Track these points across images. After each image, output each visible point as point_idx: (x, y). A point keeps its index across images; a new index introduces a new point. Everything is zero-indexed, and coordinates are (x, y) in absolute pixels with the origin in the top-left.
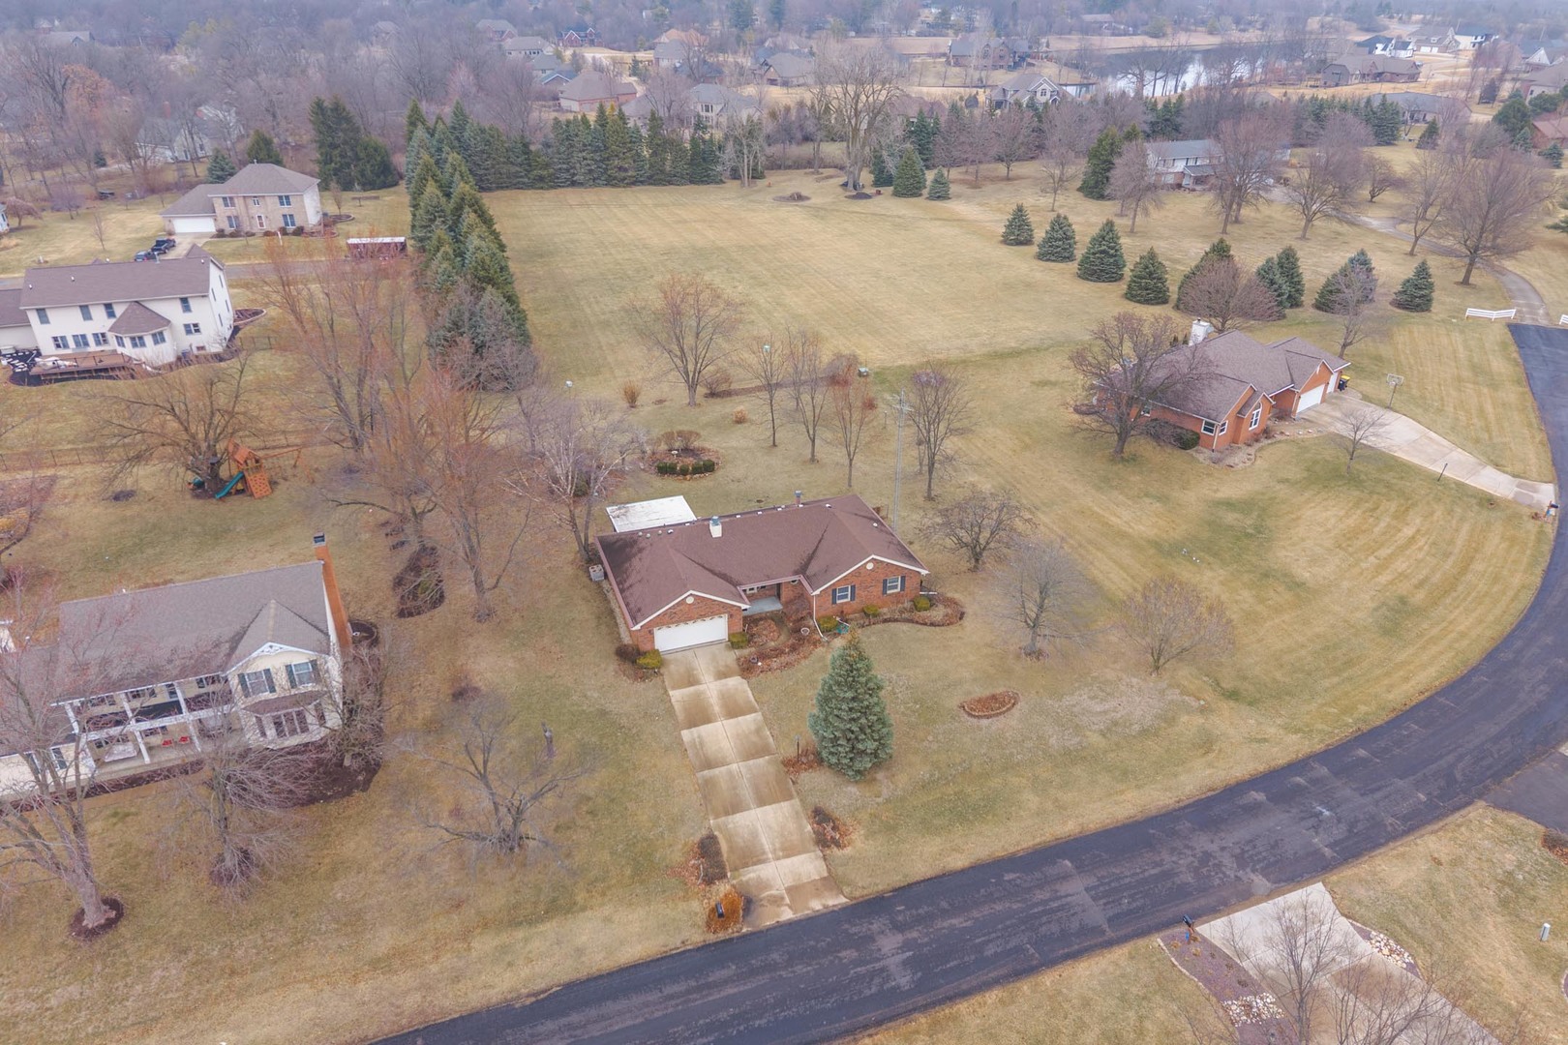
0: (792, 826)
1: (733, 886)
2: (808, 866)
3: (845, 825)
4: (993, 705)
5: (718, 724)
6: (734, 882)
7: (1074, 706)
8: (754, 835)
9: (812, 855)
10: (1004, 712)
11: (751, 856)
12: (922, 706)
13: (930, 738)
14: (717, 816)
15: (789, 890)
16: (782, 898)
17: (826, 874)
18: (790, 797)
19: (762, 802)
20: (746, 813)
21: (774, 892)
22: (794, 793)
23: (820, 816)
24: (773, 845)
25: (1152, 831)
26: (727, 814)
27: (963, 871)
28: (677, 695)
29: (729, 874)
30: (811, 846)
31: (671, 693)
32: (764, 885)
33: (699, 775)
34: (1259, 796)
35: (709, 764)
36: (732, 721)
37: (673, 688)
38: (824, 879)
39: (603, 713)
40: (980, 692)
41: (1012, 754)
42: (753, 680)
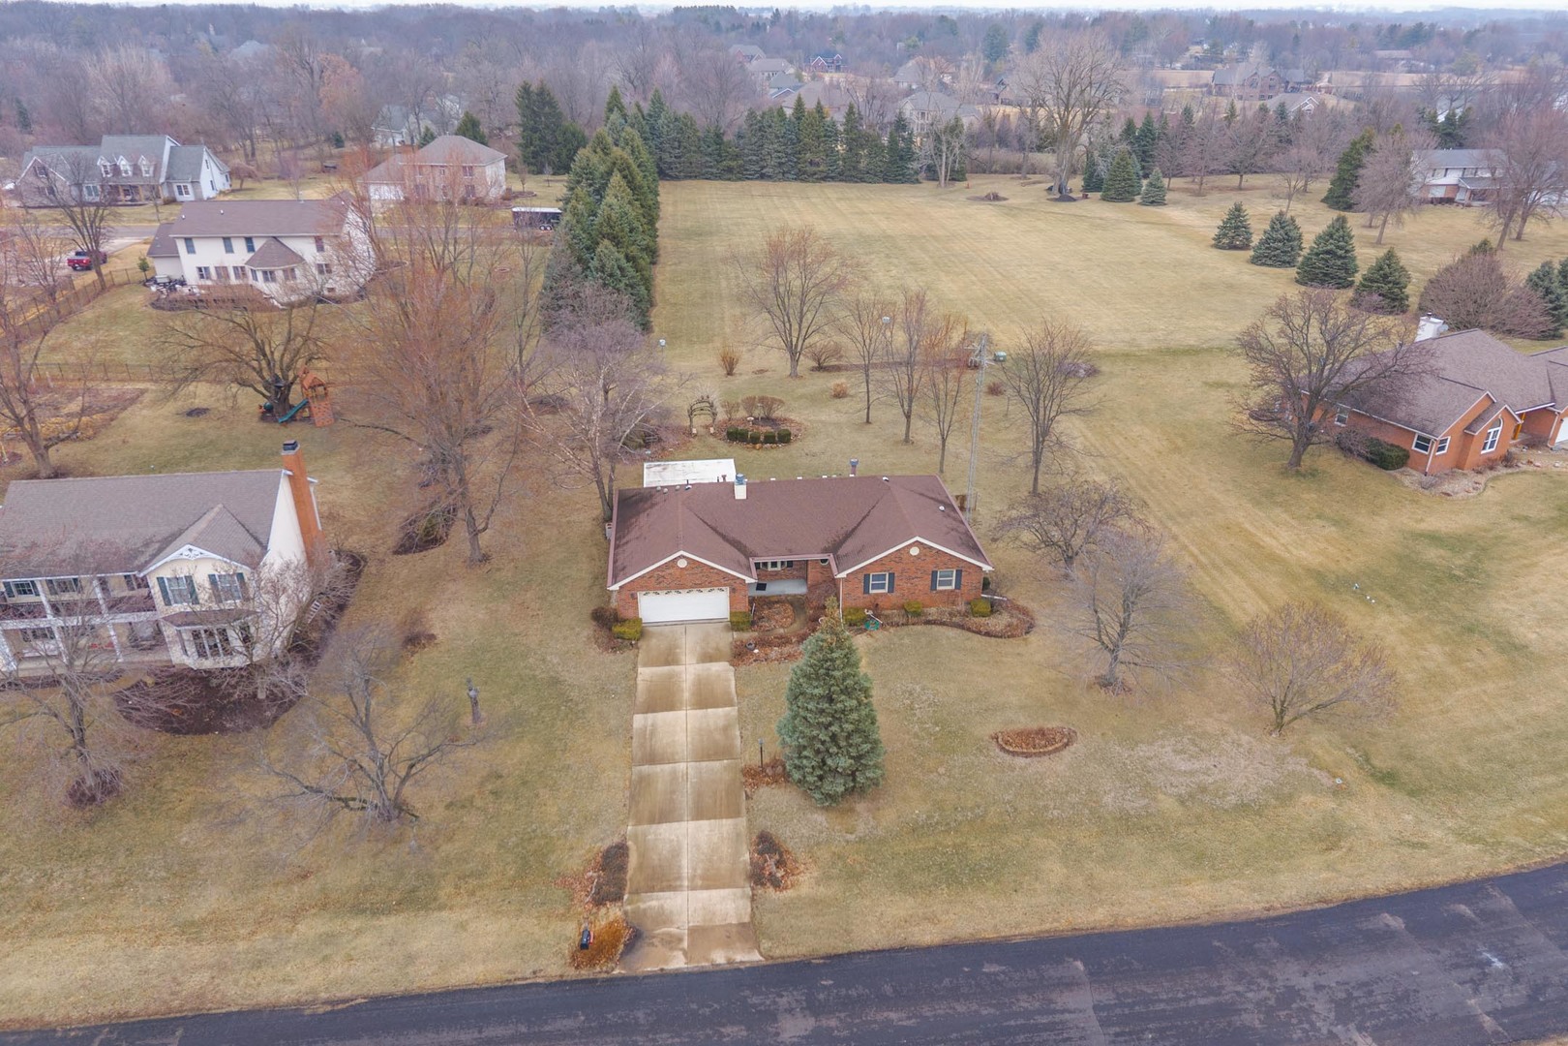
0: (726, 850)
1: (626, 913)
2: (729, 904)
3: (796, 861)
4: (1037, 742)
5: (681, 713)
6: (629, 908)
7: (1150, 758)
8: (676, 853)
9: (738, 891)
10: (1050, 753)
11: (662, 879)
12: (943, 729)
13: (942, 770)
14: (639, 822)
15: (694, 931)
16: (680, 940)
17: (747, 919)
18: (737, 814)
19: (699, 814)
20: (675, 825)
21: (673, 930)
22: (744, 811)
23: (766, 843)
24: (695, 870)
25: (1218, 944)
26: (652, 821)
27: (928, 950)
28: (645, 673)
29: (626, 897)
30: (741, 879)
31: (640, 670)
32: (662, 917)
33: (636, 769)
34: (1396, 923)
35: (652, 759)
36: (700, 712)
37: (645, 665)
38: (743, 925)
39: (555, 682)
40: (1024, 722)
41: (1046, 807)
42: (743, 668)
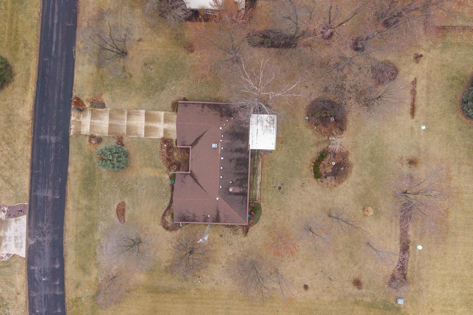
0: (99, 130)
1: (87, 108)
2: (86, 129)
4: (121, 212)
5: (144, 123)
6: (88, 109)
8: (100, 119)
9: (89, 132)
11: (94, 116)
12: (129, 190)
13: (116, 186)
14: (110, 111)
15: (80, 122)
16: (78, 119)
17: (81, 133)
18: (109, 134)
19: (110, 125)
20: (108, 119)
21: (81, 118)
22: (110, 136)
23: (99, 140)
24: (95, 123)
25: (58, 227)
26: (110, 114)
28: (162, 114)
29: (91, 108)
30: (91, 133)
31: (163, 112)
32: (84, 116)
33: (126, 111)
34: (57, 266)
35: (129, 115)
36: (143, 128)
37: (165, 114)
38: (80, 132)
39: (162, 89)
42: (159, 141)
